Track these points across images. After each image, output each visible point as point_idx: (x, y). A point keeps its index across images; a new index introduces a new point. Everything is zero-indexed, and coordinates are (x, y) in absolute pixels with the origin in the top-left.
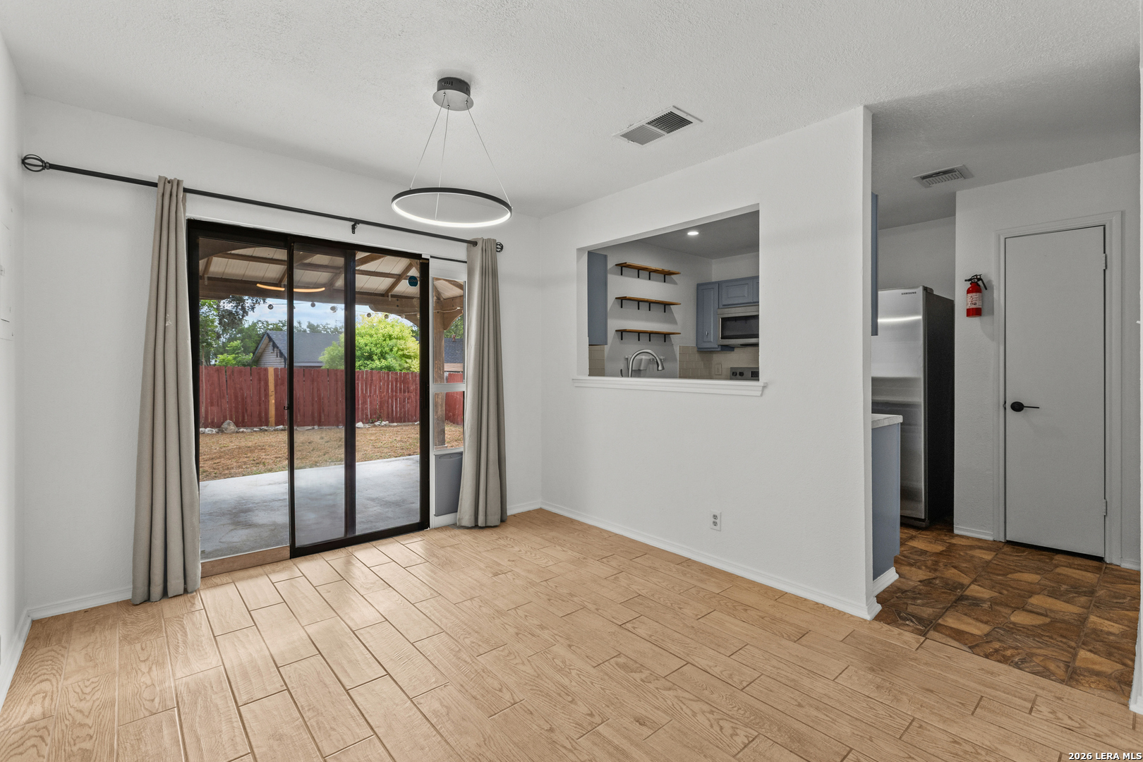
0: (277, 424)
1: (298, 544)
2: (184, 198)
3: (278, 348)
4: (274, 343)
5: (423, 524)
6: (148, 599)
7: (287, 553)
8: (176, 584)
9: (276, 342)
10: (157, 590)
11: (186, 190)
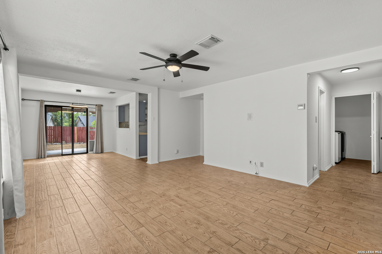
0: (77, 142)
1: (63, 154)
2: (44, 102)
3: (81, 121)
4: (80, 119)
5: (87, 152)
6: (39, 158)
7: (61, 155)
8: (43, 156)
9: (81, 119)
10: (40, 157)
11: (44, 101)
